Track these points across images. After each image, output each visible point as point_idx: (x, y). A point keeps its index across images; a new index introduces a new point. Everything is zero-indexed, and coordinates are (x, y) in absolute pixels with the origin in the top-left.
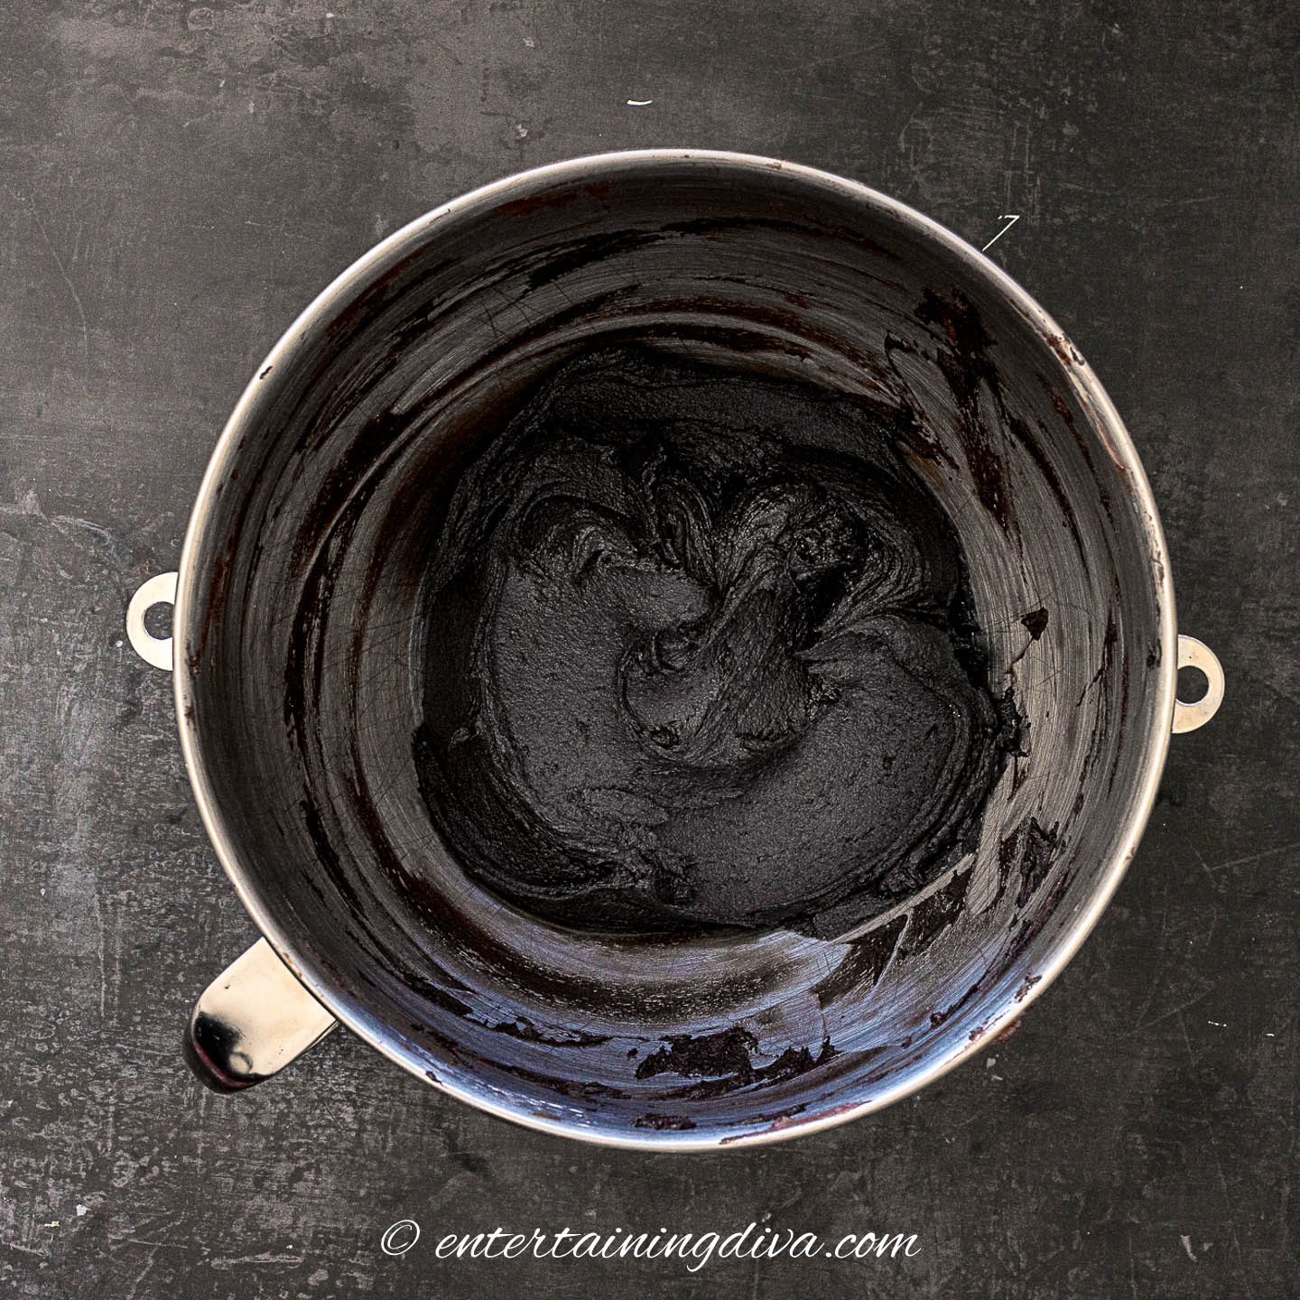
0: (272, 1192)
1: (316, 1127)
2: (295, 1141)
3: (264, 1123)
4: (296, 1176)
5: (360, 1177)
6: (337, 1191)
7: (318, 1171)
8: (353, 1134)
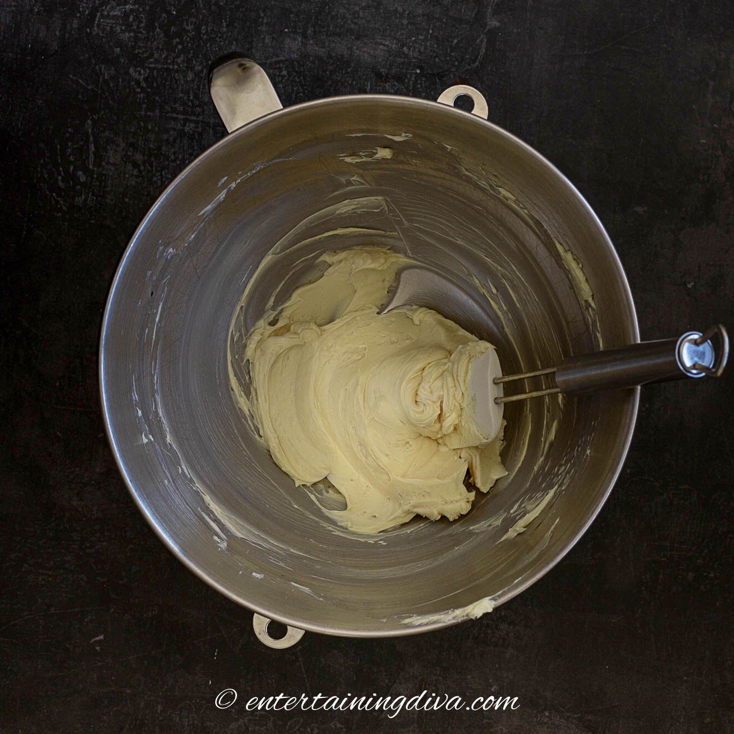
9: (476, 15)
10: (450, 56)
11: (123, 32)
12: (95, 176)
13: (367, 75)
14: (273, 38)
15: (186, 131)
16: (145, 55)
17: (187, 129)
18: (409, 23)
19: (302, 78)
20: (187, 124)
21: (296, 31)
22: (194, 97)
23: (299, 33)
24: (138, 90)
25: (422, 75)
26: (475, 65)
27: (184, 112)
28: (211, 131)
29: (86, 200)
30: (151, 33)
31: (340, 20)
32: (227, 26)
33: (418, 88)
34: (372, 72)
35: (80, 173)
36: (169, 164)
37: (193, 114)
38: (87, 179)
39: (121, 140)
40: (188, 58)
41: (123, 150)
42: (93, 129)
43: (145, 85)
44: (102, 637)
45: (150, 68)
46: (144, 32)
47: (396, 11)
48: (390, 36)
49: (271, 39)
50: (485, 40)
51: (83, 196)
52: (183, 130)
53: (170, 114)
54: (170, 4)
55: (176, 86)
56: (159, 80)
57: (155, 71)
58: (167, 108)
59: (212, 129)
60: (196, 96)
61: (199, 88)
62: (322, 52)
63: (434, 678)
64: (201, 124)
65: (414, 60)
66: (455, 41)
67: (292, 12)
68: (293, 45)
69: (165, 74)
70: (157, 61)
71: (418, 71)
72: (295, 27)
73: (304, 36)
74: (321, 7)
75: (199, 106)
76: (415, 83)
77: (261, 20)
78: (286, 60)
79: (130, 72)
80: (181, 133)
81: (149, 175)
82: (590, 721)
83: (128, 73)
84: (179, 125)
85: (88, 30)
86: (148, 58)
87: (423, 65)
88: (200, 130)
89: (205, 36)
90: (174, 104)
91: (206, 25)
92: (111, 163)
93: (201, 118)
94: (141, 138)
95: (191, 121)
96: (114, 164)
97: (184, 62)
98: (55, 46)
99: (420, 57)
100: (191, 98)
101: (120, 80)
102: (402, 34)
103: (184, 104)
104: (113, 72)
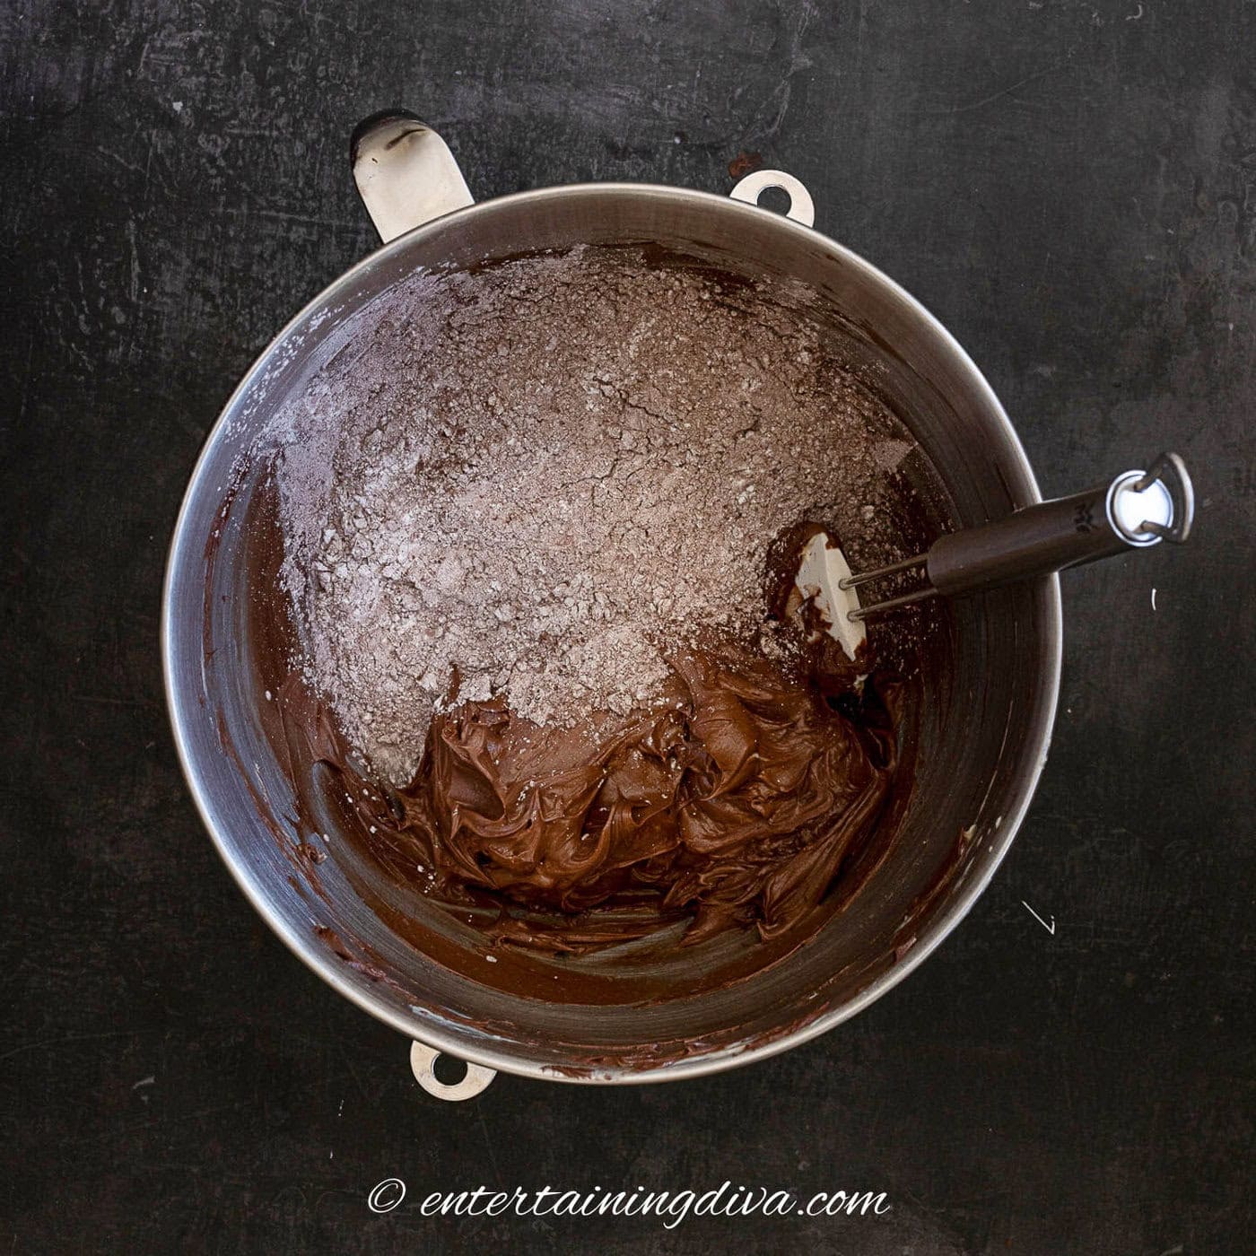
0: (194, 274)
1: (251, 314)
2: (239, 294)
3: (255, 268)
4: (208, 296)
5: (207, 351)
6: (194, 330)
7: (211, 315)
8: (244, 346)
9: (773, 47)
10: (730, 115)
11: (187, 75)
12: (141, 314)
13: (592, 146)
14: (437, 85)
15: (292, 239)
16: (223, 114)
17: (293, 236)
18: (663, 61)
19: (484, 152)
20: (294, 228)
21: (474, 75)
22: (306, 183)
23: (480, 77)
24: (213, 172)
25: (684, 146)
26: (772, 130)
27: (289, 209)
28: (333, 238)
29: (125, 354)
30: (234, 77)
31: (547, 56)
32: (361, 65)
33: (677, 169)
34: (601, 141)
35: (115, 309)
36: (263, 294)
37: (304, 210)
38: (127, 320)
39: (184, 255)
40: (295, 118)
41: (187, 271)
42: (137, 237)
43: (223, 164)
44: (151, 1080)
45: (231, 135)
46: (223, 75)
47: (641, 40)
48: (631, 82)
49: (434, 88)
50: (789, 89)
51: (121, 349)
52: (288, 239)
53: (264, 212)
54: (266, 30)
55: (274, 166)
56: (247, 155)
57: (241, 141)
58: (260, 201)
59: (336, 237)
60: (309, 183)
61: (312, 169)
62: (517, 109)
63: (703, 1148)
64: (316, 227)
65: (670, 122)
66: (739, 91)
67: (467, 43)
68: (469, 99)
69: (258, 145)
70: (243, 124)
71: (677, 141)
72: (473, 67)
73: (489, 82)
74: (515, 35)
75: (313, 198)
76: (672, 161)
77: (416, 55)
78: (458, 122)
79: (200, 142)
80: (285, 245)
81: (230, 313)
82: (963, 1218)
83: (194, 143)
84: (281, 229)
85: (130, 72)
86: (228, 119)
87: (685, 130)
88: (314, 238)
89: (324, 83)
90: (271, 195)
91: (326, 64)
92: (167, 294)
93: (316, 219)
94: (216, 251)
95: (300, 224)
96: (173, 295)
97: (288, 124)
98: (74, 98)
99: (681, 118)
100: (300, 185)
101: (183, 155)
102: (651, 80)
103: (289, 195)
104: (170, 141)
